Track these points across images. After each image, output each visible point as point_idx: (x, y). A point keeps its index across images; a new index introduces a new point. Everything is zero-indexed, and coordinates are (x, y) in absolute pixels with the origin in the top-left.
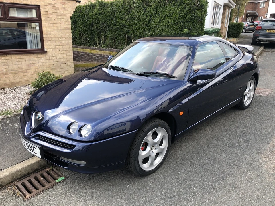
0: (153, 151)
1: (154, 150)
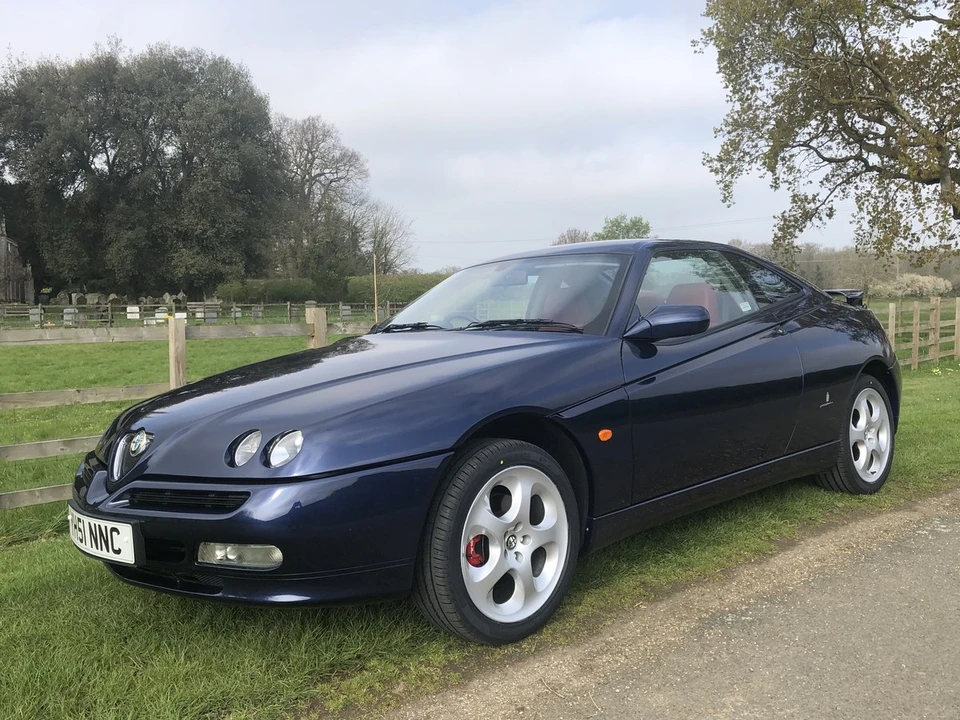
0: (515, 550)
1: (520, 547)
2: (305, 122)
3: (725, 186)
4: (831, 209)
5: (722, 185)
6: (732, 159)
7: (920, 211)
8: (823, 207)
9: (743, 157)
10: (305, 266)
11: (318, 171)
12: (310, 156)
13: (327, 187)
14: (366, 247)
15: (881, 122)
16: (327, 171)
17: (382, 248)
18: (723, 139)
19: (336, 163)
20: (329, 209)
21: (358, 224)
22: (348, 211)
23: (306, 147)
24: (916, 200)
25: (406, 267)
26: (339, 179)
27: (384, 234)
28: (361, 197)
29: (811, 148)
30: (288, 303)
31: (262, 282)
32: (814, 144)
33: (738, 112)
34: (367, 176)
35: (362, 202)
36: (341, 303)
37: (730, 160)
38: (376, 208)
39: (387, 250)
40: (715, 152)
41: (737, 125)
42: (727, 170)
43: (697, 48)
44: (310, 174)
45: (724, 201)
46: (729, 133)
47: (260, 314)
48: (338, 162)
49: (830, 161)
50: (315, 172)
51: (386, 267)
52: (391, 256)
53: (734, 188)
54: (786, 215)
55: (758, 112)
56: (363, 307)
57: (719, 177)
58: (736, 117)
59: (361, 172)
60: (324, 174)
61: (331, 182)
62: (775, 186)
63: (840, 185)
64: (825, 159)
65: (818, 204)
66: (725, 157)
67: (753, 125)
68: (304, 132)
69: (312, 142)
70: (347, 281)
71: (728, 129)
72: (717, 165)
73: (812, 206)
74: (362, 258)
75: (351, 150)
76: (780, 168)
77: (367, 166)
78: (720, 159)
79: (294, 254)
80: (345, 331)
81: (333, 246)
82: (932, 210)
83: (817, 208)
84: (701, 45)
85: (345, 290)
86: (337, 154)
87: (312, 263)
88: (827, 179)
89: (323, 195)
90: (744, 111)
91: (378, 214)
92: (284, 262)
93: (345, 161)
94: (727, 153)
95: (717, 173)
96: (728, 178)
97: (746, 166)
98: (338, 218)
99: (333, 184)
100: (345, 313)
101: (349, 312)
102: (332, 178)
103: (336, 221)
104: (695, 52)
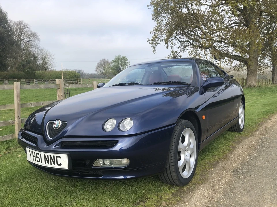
2: (18, 22)
3: (154, 48)
4: (181, 55)
5: (153, 48)
6: (155, 40)
7: (206, 56)
8: (179, 54)
9: (159, 40)
10: (19, 67)
11: (23, 38)
12: (20, 33)
13: (26, 43)
14: (39, 62)
15: (193, 32)
16: (26, 38)
17: (44, 63)
18: (153, 34)
19: (29, 36)
20: (27, 50)
21: (37, 55)
22: (33, 51)
23: (18, 30)
24: (205, 53)
25: (52, 69)
26: (30, 41)
27: (45, 58)
28: (37, 47)
29: (176, 38)
30: (17, 79)
31: (5, 73)
32: (177, 37)
33: (157, 27)
34: (39, 40)
35: (38, 48)
36: (34, 79)
37: (155, 41)
38: (43, 50)
39: (46, 63)
40: (151, 38)
41: (156, 30)
42: (154, 43)
43: (149, 7)
44: (20, 39)
45: (153, 52)
46: (154, 32)
47: (7, 83)
48: (29, 35)
49: (181, 42)
50: (22, 38)
51: (46, 69)
52: (48, 65)
53: (156, 48)
54: (169, 56)
55: (162, 27)
56: (42, 81)
57: (152, 45)
58: (156, 28)
59: (38, 39)
60: (25, 39)
61: (27, 41)
62: (167, 48)
63: (183, 48)
64: (180, 41)
65: (177, 54)
66: (153, 40)
67: (161, 31)
68: (18, 25)
69: (21, 28)
70: (35, 73)
71: (154, 31)
72: (151, 42)
73: (176, 54)
74: (38, 65)
75: (34, 32)
76: (169, 43)
77: (39, 37)
78: (152, 40)
79: (15, 64)
80: (69, 87)
81: (28, 62)
82: (209, 56)
83: (177, 55)
84: (150, 6)
85: (35, 75)
86: (29, 33)
87: (21, 67)
88: (179, 47)
89: (25, 46)
90: (159, 26)
91: (43, 52)
92: (12, 67)
93: (32, 35)
94: (154, 38)
95: (151, 44)
96: (154, 45)
97: (159, 42)
98: (30, 53)
99: (28, 42)
100: (36, 82)
101: (37, 82)
102: (27, 40)
103: (29, 54)
104: (149, 8)
